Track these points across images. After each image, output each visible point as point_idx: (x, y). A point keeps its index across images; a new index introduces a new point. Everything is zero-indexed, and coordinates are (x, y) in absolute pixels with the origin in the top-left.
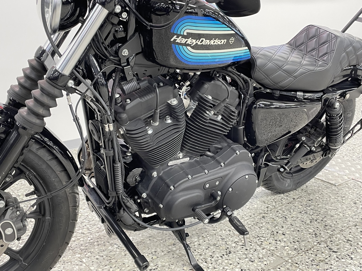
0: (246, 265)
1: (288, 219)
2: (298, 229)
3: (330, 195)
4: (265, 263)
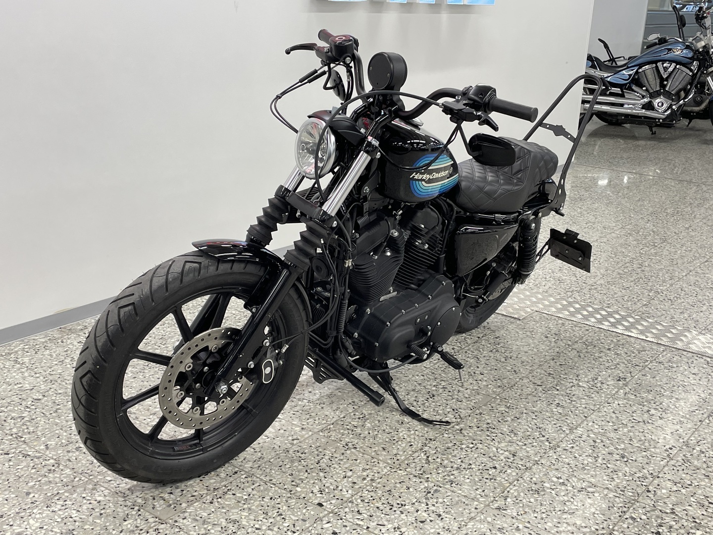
0: (456, 405)
1: (481, 359)
2: (496, 368)
3: (517, 330)
4: (474, 401)
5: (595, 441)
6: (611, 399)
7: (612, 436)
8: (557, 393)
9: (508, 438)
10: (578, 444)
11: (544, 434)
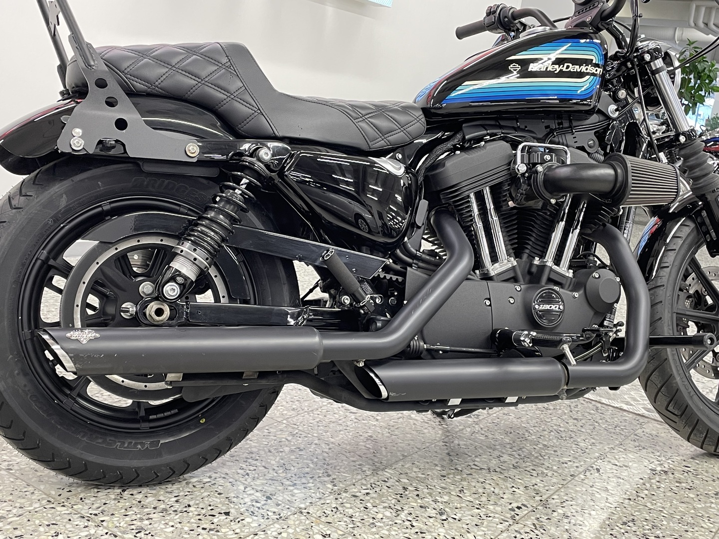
5: (405, 489)
9: (273, 474)
10: (378, 489)
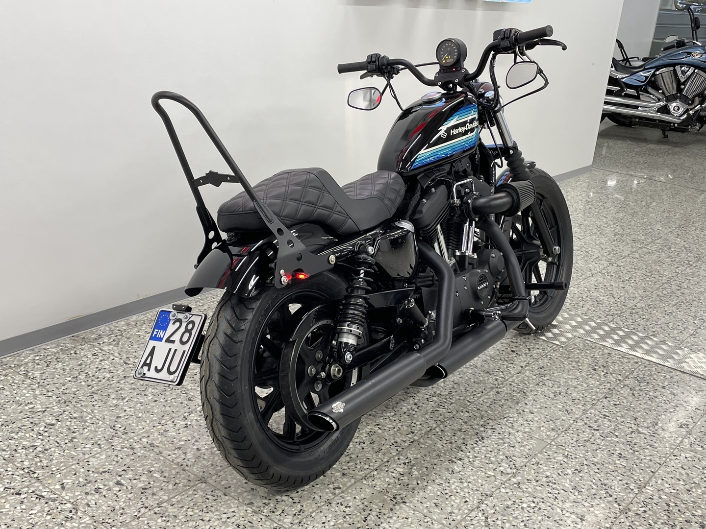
0: (509, 451)
1: (528, 394)
2: (545, 405)
3: (561, 359)
4: (528, 447)
5: (668, 505)
6: (677, 450)
7: (686, 499)
8: (617, 440)
9: (572, 497)
10: (650, 507)
11: (611, 493)
